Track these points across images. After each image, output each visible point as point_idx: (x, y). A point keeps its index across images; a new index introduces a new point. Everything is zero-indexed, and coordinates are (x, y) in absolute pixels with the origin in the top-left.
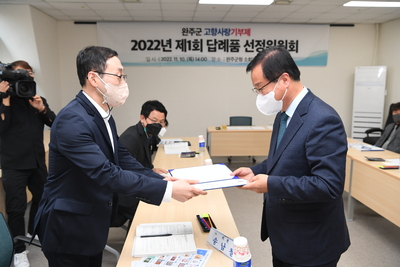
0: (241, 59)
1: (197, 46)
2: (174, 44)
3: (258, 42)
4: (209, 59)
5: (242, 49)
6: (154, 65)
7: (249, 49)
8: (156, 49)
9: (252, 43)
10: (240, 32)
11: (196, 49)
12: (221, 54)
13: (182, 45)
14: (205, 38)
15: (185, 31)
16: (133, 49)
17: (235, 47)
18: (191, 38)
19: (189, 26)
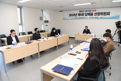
0: (93, 17)
1: (83, 15)
2: (78, 15)
3: (98, 13)
4: (85, 18)
5: (94, 15)
6: (73, 19)
7: (96, 15)
8: (74, 16)
9: (96, 13)
10: (93, 11)
11: (82, 15)
12: (88, 16)
13: (79, 15)
14: (84, 13)
15: (80, 11)
16: (69, 16)
17: (92, 15)
18: (81, 13)
19: (81, 10)
